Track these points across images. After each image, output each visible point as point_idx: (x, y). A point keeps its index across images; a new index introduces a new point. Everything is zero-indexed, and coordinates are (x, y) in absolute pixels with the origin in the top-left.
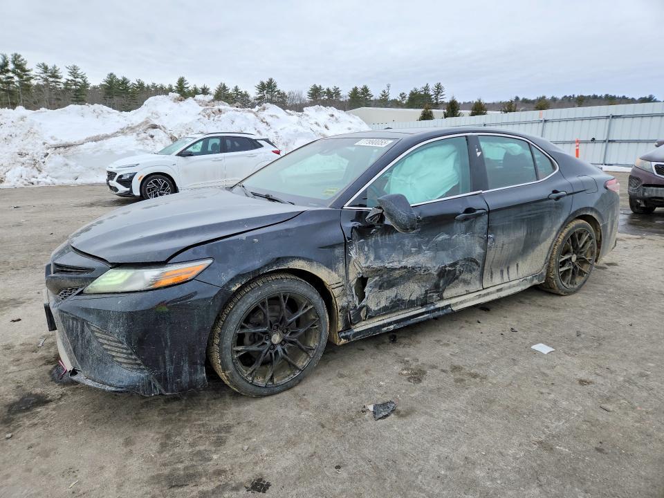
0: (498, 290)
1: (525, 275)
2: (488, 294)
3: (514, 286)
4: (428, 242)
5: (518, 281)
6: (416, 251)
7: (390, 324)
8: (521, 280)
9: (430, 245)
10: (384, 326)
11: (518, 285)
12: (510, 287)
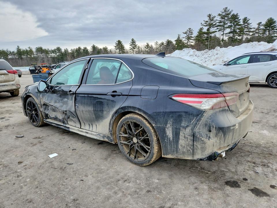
0: (86, 132)
1: (99, 132)
2: (82, 131)
3: (93, 135)
4: (62, 100)
5: (95, 133)
6: (58, 102)
7: (54, 123)
8: (98, 134)
9: (62, 101)
10: (53, 123)
11: (96, 135)
12: (91, 134)
